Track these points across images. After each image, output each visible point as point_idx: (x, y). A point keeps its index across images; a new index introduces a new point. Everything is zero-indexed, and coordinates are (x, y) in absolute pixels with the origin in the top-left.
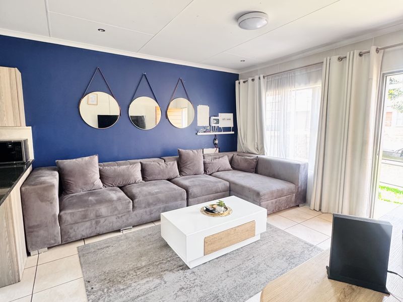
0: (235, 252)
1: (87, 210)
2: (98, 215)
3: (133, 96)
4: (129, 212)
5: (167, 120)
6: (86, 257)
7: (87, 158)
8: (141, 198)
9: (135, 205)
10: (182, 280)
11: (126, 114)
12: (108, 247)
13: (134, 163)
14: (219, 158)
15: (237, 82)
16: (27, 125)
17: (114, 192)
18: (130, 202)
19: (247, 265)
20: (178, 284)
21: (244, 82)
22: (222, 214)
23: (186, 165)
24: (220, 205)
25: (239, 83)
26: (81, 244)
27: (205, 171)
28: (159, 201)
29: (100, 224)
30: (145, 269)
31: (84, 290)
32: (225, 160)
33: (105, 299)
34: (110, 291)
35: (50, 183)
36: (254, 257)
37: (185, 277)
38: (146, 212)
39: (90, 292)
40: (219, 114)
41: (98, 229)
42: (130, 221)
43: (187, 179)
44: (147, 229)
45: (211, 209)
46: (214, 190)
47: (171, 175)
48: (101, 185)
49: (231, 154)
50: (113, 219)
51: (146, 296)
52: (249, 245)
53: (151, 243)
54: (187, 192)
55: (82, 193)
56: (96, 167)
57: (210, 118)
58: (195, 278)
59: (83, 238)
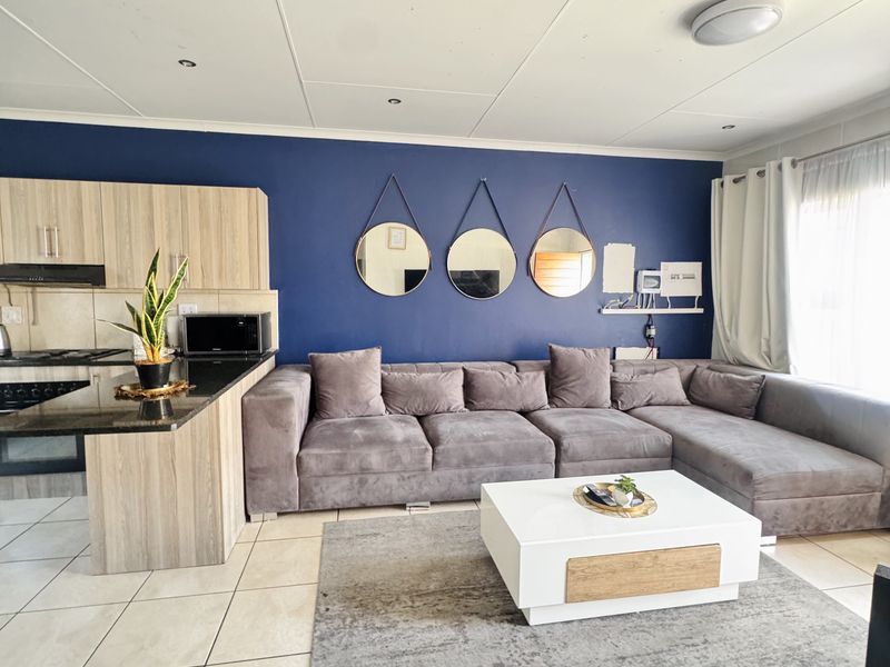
0: (653, 616)
1: (345, 454)
2: (364, 467)
3: (458, 229)
4: (424, 470)
5: (529, 278)
6: (333, 546)
7: (360, 353)
8: (450, 446)
9: (438, 458)
10: (505, 645)
11: (443, 267)
12: (376, 535)
13: (450, 370)
14: (656, 372)
15: (715, 183)
16: (271, 288)
17: (403, 425)
18: (427, 449)
19: (681, 658)
20: (493, 653)
21: (735, 181)
22: (625, 511)
23: (566, 383)
24: (624, 486)
25: (722, 184)
26: (331, 518)
27: (614, 401)
28: (489, 456)
29: (367, 485)
30: (431, 598)
31: (313, 610)
32: (671, 379)
33: (342, 638)
34: (355, 624)
35: (288, 393)
36: (706, 641)
37: (514, 641)
38: (460, 476)
39: (321, 616)
40: (662, 264)
41: (363, 494)
42: (426, 489)
43: (564, 414)
44: (459, 514)
45: (599, 494)
46: (628, 449)
47: (529, 402)
48: (383, 407)
49: (689, 366)
50: (393, 480)
51: (421, 657)
52: (701, 605)
53: (459, 546)
54: (558, 445)
55: (347, 419)
56: (375, 372)
57: (636, 274)
58: (535, 649)
59: (336, 507)
